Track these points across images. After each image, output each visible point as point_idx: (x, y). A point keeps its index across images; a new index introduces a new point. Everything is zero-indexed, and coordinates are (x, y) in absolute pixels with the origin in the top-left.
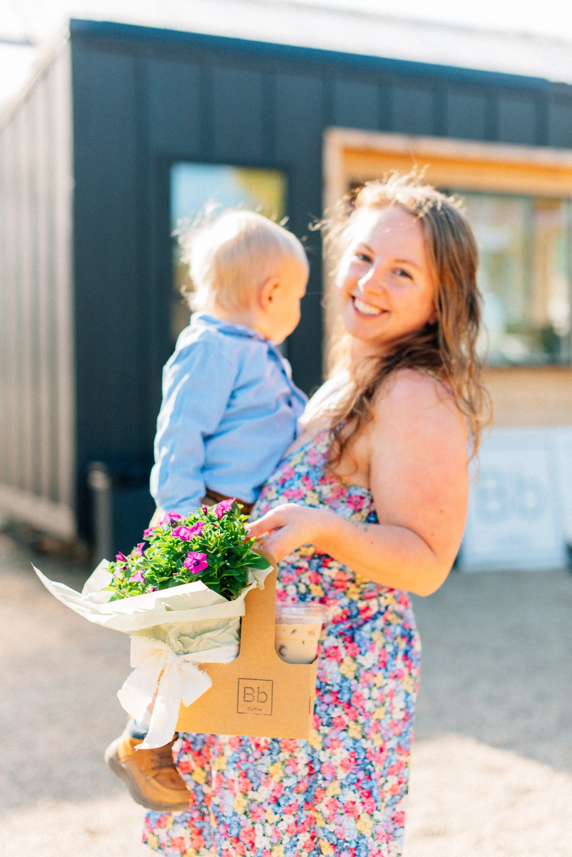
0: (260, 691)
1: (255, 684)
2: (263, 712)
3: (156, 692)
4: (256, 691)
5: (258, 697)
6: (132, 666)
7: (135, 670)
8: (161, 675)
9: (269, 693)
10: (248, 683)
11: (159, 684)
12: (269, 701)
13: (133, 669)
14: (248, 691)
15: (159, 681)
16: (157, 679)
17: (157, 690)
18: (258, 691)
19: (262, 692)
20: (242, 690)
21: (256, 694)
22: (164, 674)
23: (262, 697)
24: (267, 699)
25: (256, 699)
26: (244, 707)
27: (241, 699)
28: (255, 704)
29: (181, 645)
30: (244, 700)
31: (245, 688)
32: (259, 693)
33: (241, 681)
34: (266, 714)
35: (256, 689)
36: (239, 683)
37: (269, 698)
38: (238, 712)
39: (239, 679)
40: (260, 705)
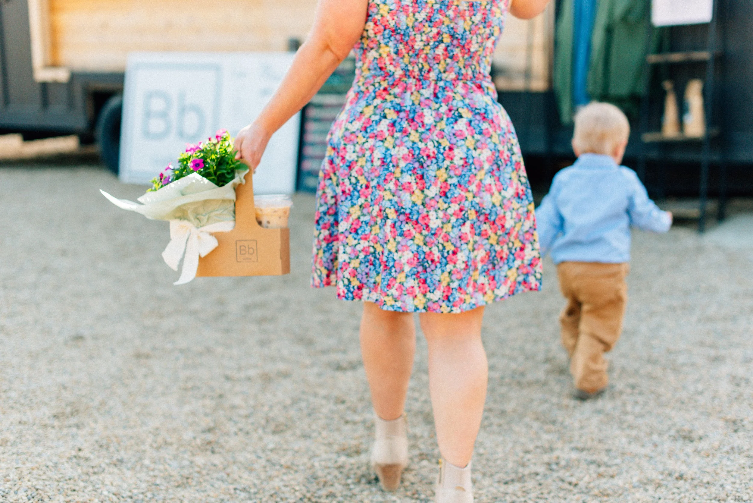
0: (250, 247)
1: (246, 243)
2: (252, 260)
3: (185, 250)
4: (247, 248)
5: (249, 251)
8: (187, 240)
9: (255, 248)
10: (242, 243)
12: (255, 254)
15: (186, 244)
20: (238, 247)
21: (247, 250)
23: (251, 251)
25: (247, 253)
26: (240, 258)
27: (238, 252)
28: (247, 256)
29: (198, 221)
30: (240, 254)
31: (240, 247)
32: (249, 249)
33: (238, 242)
34: (254, 261)
35: (247, 246)
36: (236, 243)
37: (255, 251)
38: (237, 262)
39: (236, 241)
40: (250, 256)
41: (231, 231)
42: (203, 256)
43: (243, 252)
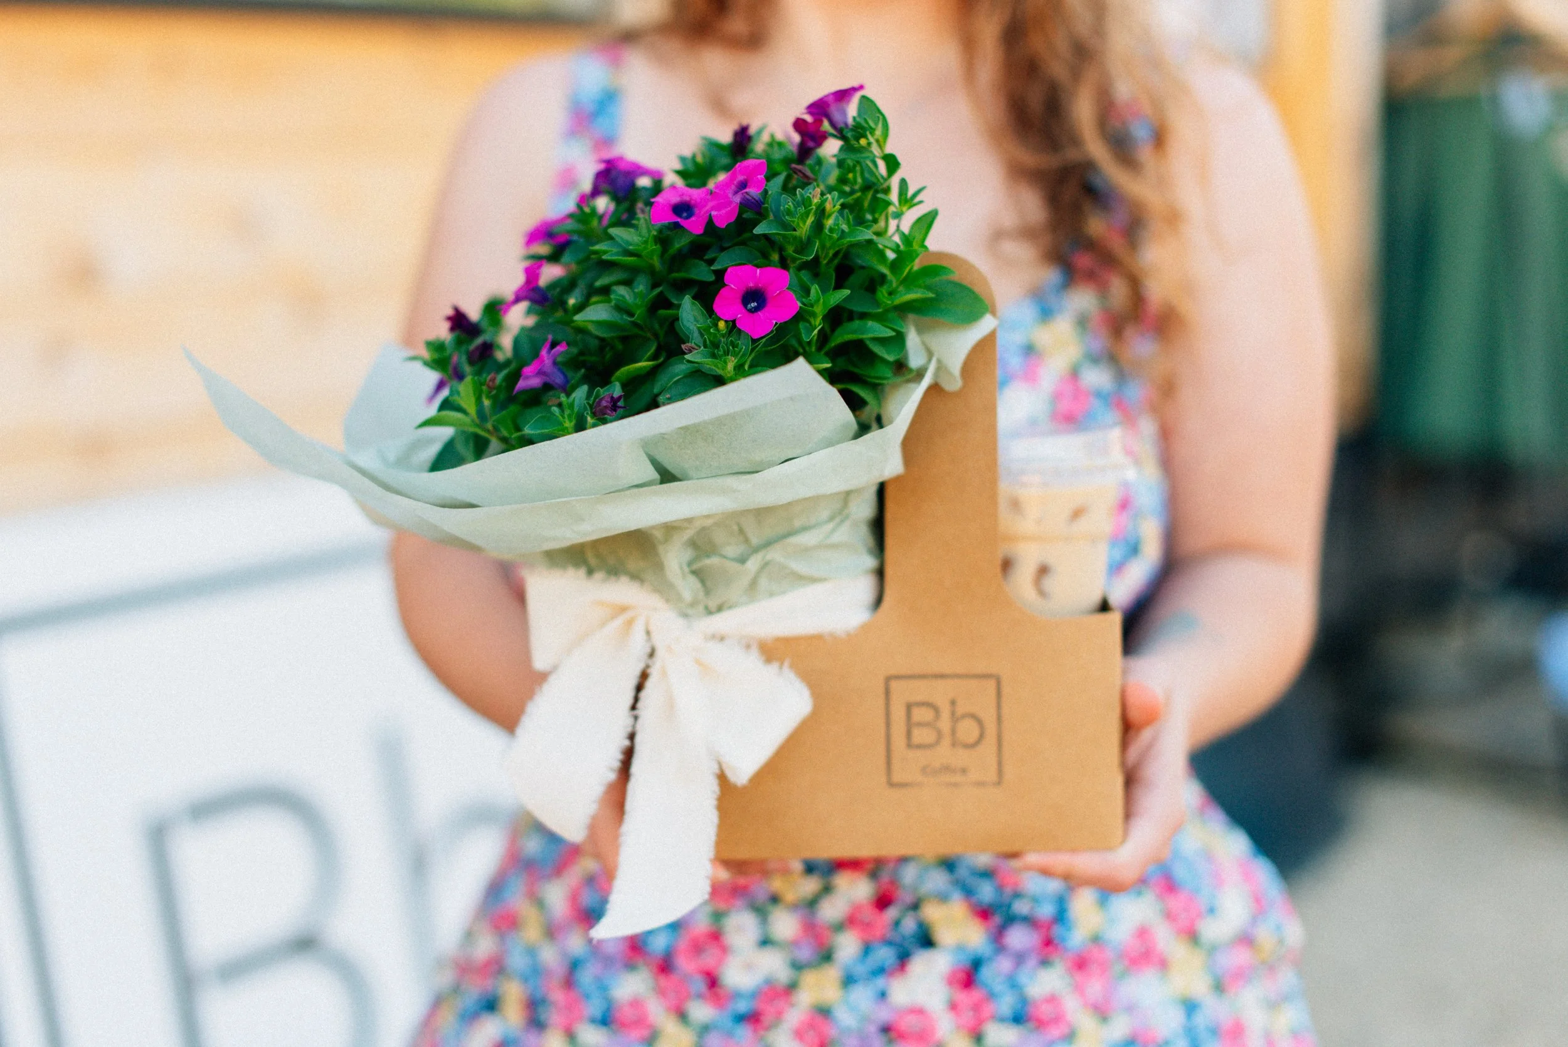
0: (960, 710)
1: (940, 693)
2: (973, 777)
3: (627, 743)
4: (945, 717)
5: (953, 732)
6: (540, 662)
7: (552, 679)
8: (639, 688)
9: (989, 717)
10: (920, 691)
11: (636, 718)
12: (988, 747)
13: (542, 677)
14: (920, 714)
15: (633, 707)
16: (629, 701)
17: (632, 737)
18: (953, 713)
19: (964, 716)
20: (898, 711)
21: (945, 724)
22: (649, 684)
23: (968, 730)
24: (982, 736)
25: (946, 741)
26: (907, 764)
27: (899, 740)
28: (944, 754)
29: (697, 585)
30: (909, 745)
31: (909, 707)
32: (955, 719)
33: (894, 684)
34: (980, 784)
35: (944, 708)
36: (887, 692)
37: (991, 729)
38: (891, 784)
39: (888, 679)
40: (961, 757)
41: (865, 628)
42: (743, 771)
43: (921, 735)
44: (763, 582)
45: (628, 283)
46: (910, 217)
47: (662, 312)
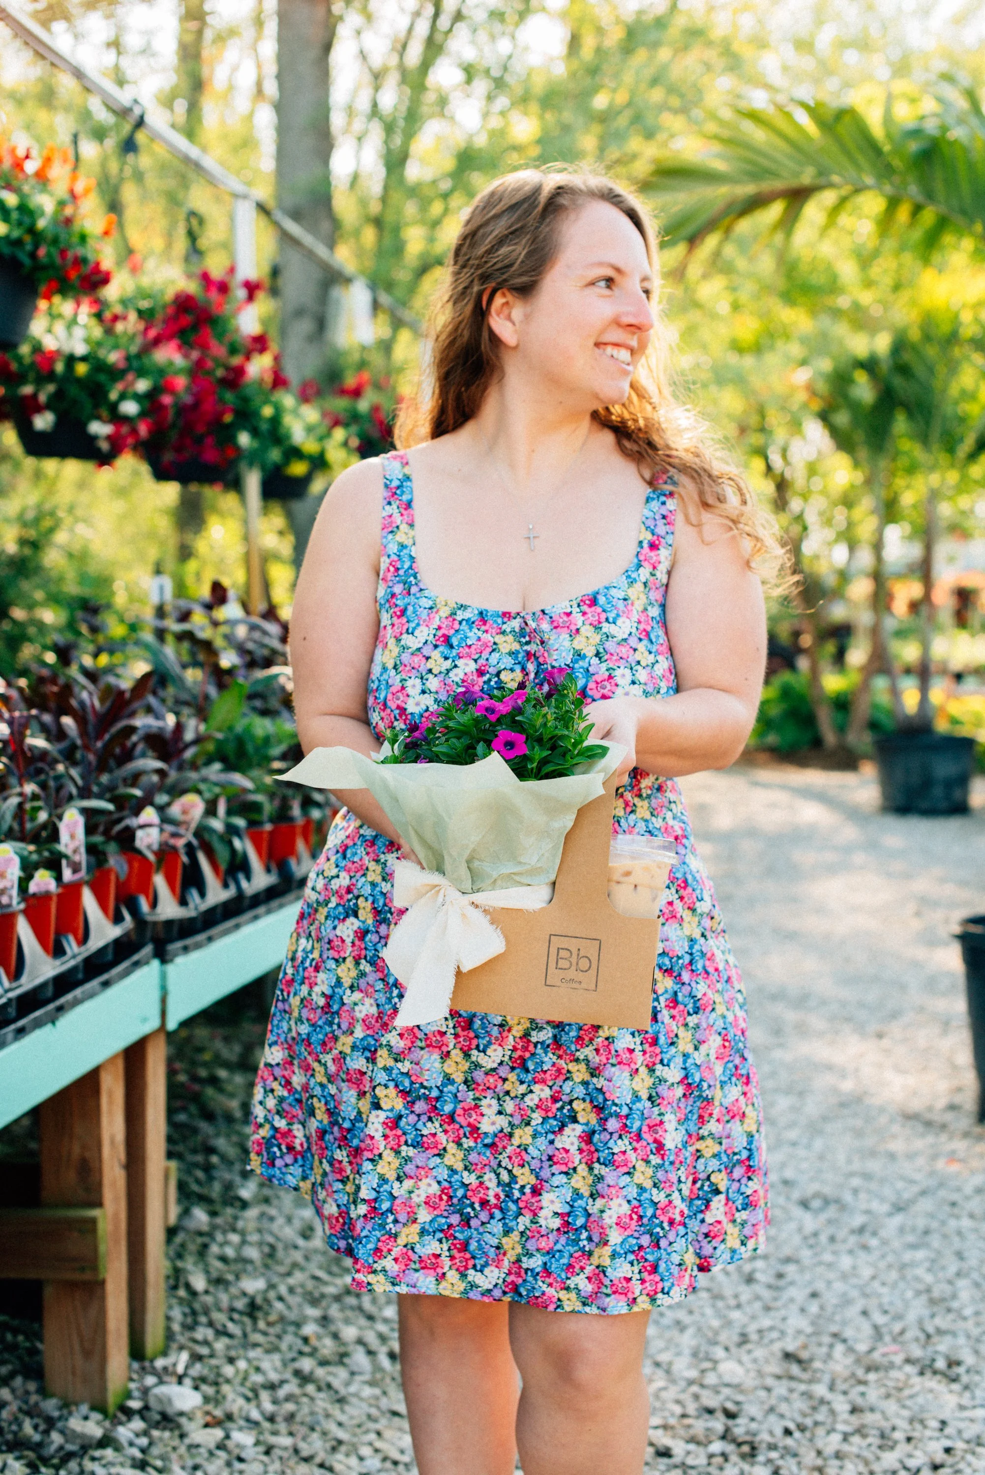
0: (582, 953)
1: (573, 945)
2: (584, 985)
4: (575, 956)
5: (578, 963)
9: (594, 958)
10: (564, 943)
12: (593, 972)
14: (563, 953)
18: (578, 955)
19: (583, 957)
20: (553, 951)
21: (574, 959)
23: (584, 963)
24: (590, 967)
25: (574, 968)
26: (555, 976)
27: (552, 964)
28: (572, 974)
29: (470, 878)
30: (557, 967)
31: (559, 950)
32: (579, 958)
33: (553, 938)
34: (587, 989)
35: (575, 952)
36: (550, 941)
37: (594, 966)
38: (547, 985)
39: (551, 935)
40: (580, 976)
41: (542, 909)
42: (466, 968)
43: (563, 964)
44: (499, 882)
45: (459, 738)
46: (583, 725)
47: (471, 751)
